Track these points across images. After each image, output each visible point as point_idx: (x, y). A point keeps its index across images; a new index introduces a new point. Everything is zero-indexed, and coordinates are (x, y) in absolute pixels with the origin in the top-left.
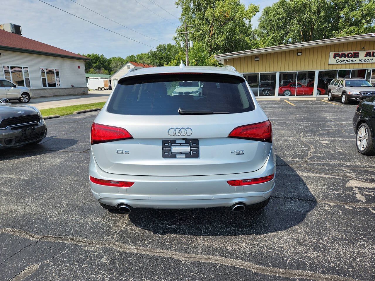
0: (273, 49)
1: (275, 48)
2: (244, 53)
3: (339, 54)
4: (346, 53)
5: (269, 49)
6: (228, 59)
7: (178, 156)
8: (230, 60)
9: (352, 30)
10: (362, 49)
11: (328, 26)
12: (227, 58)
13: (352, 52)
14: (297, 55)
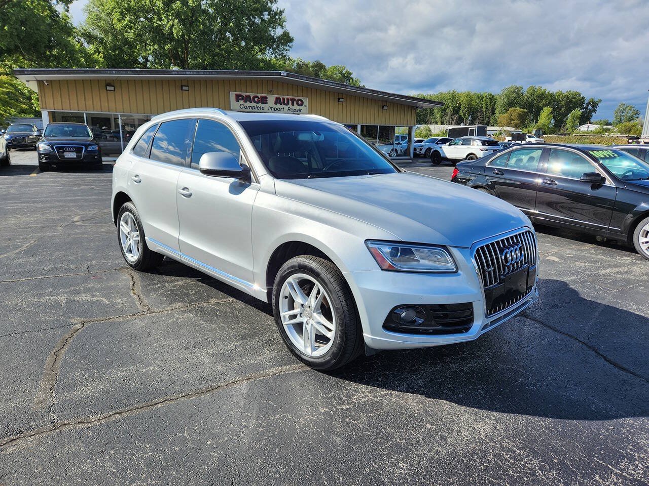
1: (144, 73)
3: (242, 96)
4: (252, 95)
5: (132, 73)
6: (47, 81)
8: (50, 82)
10: (270, 92)
12: (43, 79)
13: (259, 95)
14: (182, 89)
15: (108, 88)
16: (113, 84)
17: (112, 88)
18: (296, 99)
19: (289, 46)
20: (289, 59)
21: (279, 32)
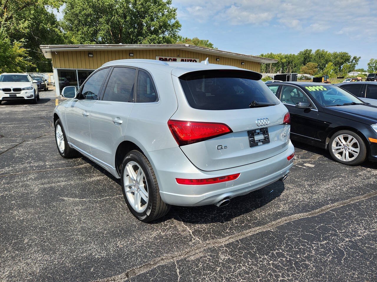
0: (109, 47)
1: (110, 46)
2: (78, 48)
3: (163, 59)
4: (168, 58)
5: (104, 47)
6: (57, 52)
7: (259, 144)
8: (59, 52)
9: (154, 38)
10: (178, 56)
11: (135, 31)
12: (55, 51)
13: (172, 58)
14: (130, 56)
15: (90, 55)
16: (92, 53)
17: (92, 56)
18: (193, 60)
19: (179, 29)
20: (179, 37)
21: (173, 21)
